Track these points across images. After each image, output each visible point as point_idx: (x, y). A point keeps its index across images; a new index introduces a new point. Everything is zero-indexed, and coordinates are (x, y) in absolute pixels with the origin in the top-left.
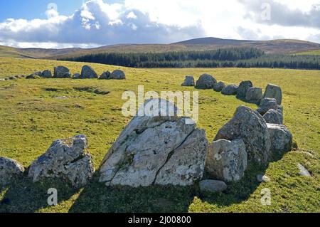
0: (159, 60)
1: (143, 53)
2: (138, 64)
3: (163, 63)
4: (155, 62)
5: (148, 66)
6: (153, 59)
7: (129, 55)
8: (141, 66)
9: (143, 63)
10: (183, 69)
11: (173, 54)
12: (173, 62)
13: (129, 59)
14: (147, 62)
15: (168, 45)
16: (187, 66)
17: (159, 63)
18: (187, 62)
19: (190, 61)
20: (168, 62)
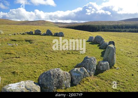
0: (110, 28)
1: (103, 25)
2: (101, 30)
3: (112, 30)
4: (108, 29)
5: (105, 31)
6: (107, 28)
7: (96, 25)
8: (102, 31)
9: (103, 29)
10: (122, 33)
11: (117, 26)
12: (117, 30)
13: (97, 27)
14: (104, 29)
15: (116, 21)
16: (124, 32)
17: (110, 29)
18: (124, 30)
19: (125, 29)
20: (115, 29)
